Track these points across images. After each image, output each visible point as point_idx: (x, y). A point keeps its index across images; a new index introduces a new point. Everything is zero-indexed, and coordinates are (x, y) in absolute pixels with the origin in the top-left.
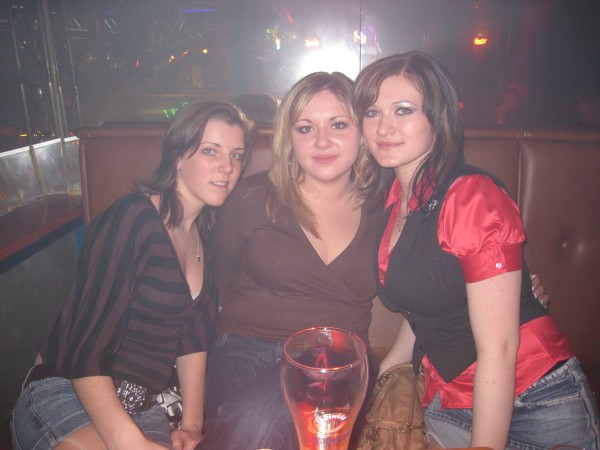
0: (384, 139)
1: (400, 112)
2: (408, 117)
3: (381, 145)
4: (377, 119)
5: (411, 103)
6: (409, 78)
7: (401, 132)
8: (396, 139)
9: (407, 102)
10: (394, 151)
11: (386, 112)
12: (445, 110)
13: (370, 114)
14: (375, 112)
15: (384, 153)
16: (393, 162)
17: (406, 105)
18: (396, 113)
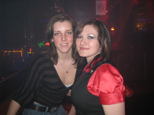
0: (82, 46)
1: (89, 38)
2: (92, 40)
3: (81, 48)
4: (81, 39)
5: (94, 35)
6: (94, 26)
7: (89, 45)
8: (87, 47)
9: (92, 34)
10: (85, 51)
11: (85, 37)
12: (106, 40)
13: (79, 37)
14: (81, 37)
15: (82, 51)
16: (84, 55)
17: (92, 35)
18: (88, 38)
